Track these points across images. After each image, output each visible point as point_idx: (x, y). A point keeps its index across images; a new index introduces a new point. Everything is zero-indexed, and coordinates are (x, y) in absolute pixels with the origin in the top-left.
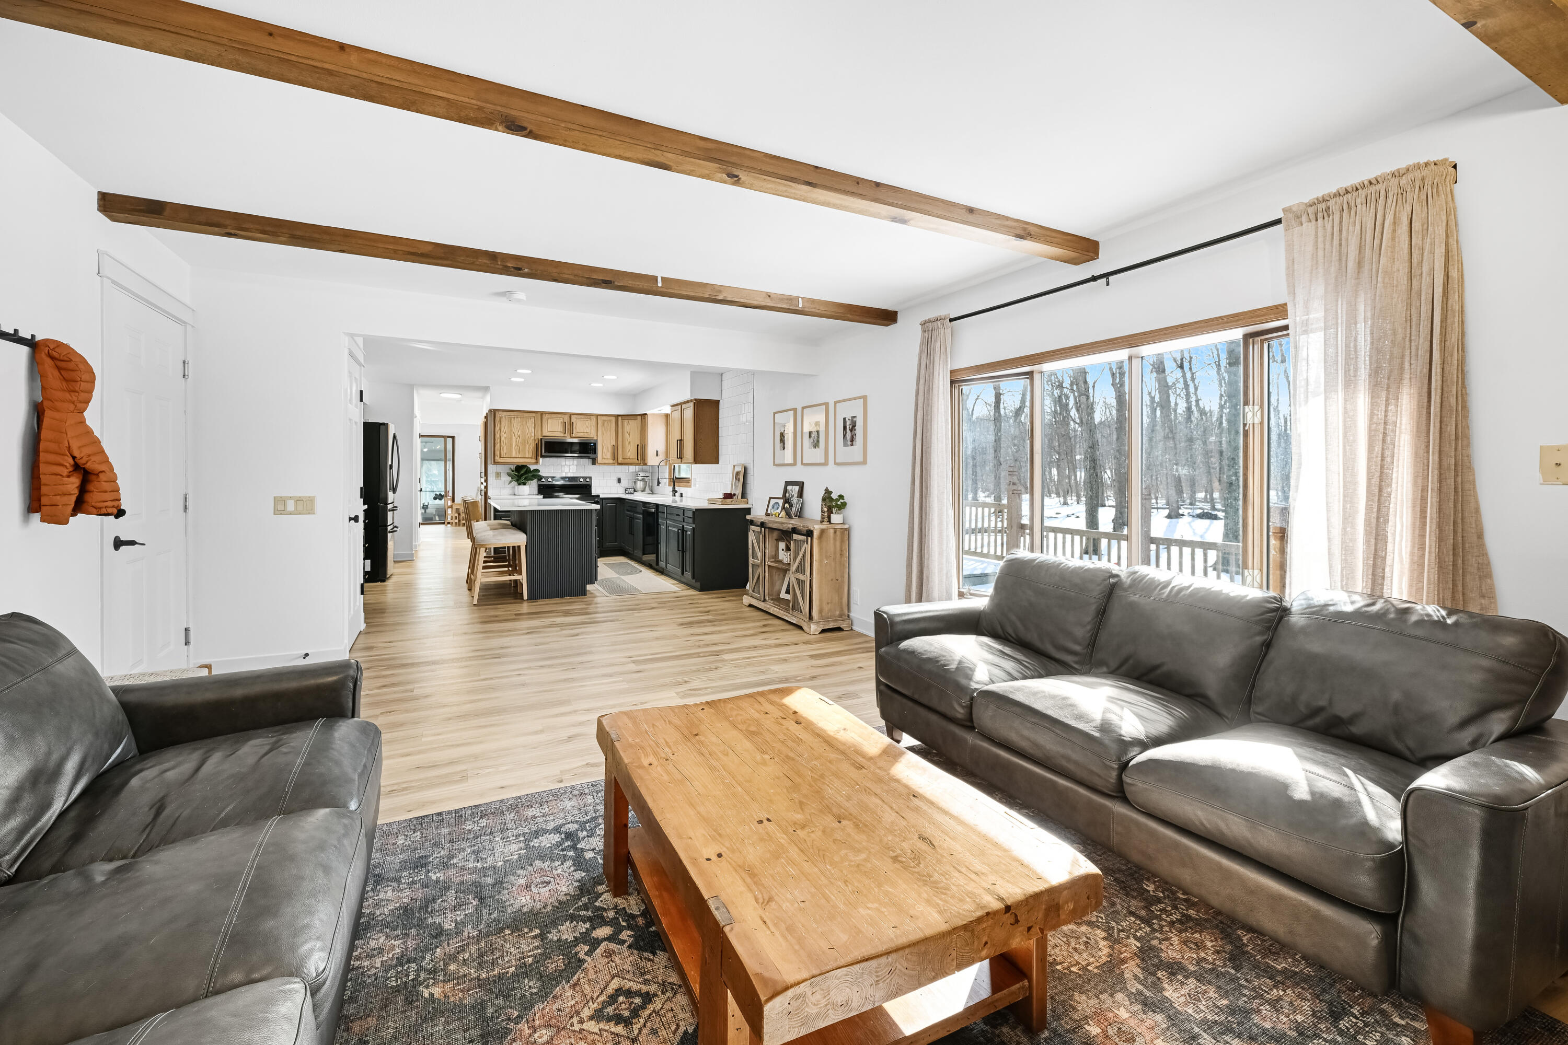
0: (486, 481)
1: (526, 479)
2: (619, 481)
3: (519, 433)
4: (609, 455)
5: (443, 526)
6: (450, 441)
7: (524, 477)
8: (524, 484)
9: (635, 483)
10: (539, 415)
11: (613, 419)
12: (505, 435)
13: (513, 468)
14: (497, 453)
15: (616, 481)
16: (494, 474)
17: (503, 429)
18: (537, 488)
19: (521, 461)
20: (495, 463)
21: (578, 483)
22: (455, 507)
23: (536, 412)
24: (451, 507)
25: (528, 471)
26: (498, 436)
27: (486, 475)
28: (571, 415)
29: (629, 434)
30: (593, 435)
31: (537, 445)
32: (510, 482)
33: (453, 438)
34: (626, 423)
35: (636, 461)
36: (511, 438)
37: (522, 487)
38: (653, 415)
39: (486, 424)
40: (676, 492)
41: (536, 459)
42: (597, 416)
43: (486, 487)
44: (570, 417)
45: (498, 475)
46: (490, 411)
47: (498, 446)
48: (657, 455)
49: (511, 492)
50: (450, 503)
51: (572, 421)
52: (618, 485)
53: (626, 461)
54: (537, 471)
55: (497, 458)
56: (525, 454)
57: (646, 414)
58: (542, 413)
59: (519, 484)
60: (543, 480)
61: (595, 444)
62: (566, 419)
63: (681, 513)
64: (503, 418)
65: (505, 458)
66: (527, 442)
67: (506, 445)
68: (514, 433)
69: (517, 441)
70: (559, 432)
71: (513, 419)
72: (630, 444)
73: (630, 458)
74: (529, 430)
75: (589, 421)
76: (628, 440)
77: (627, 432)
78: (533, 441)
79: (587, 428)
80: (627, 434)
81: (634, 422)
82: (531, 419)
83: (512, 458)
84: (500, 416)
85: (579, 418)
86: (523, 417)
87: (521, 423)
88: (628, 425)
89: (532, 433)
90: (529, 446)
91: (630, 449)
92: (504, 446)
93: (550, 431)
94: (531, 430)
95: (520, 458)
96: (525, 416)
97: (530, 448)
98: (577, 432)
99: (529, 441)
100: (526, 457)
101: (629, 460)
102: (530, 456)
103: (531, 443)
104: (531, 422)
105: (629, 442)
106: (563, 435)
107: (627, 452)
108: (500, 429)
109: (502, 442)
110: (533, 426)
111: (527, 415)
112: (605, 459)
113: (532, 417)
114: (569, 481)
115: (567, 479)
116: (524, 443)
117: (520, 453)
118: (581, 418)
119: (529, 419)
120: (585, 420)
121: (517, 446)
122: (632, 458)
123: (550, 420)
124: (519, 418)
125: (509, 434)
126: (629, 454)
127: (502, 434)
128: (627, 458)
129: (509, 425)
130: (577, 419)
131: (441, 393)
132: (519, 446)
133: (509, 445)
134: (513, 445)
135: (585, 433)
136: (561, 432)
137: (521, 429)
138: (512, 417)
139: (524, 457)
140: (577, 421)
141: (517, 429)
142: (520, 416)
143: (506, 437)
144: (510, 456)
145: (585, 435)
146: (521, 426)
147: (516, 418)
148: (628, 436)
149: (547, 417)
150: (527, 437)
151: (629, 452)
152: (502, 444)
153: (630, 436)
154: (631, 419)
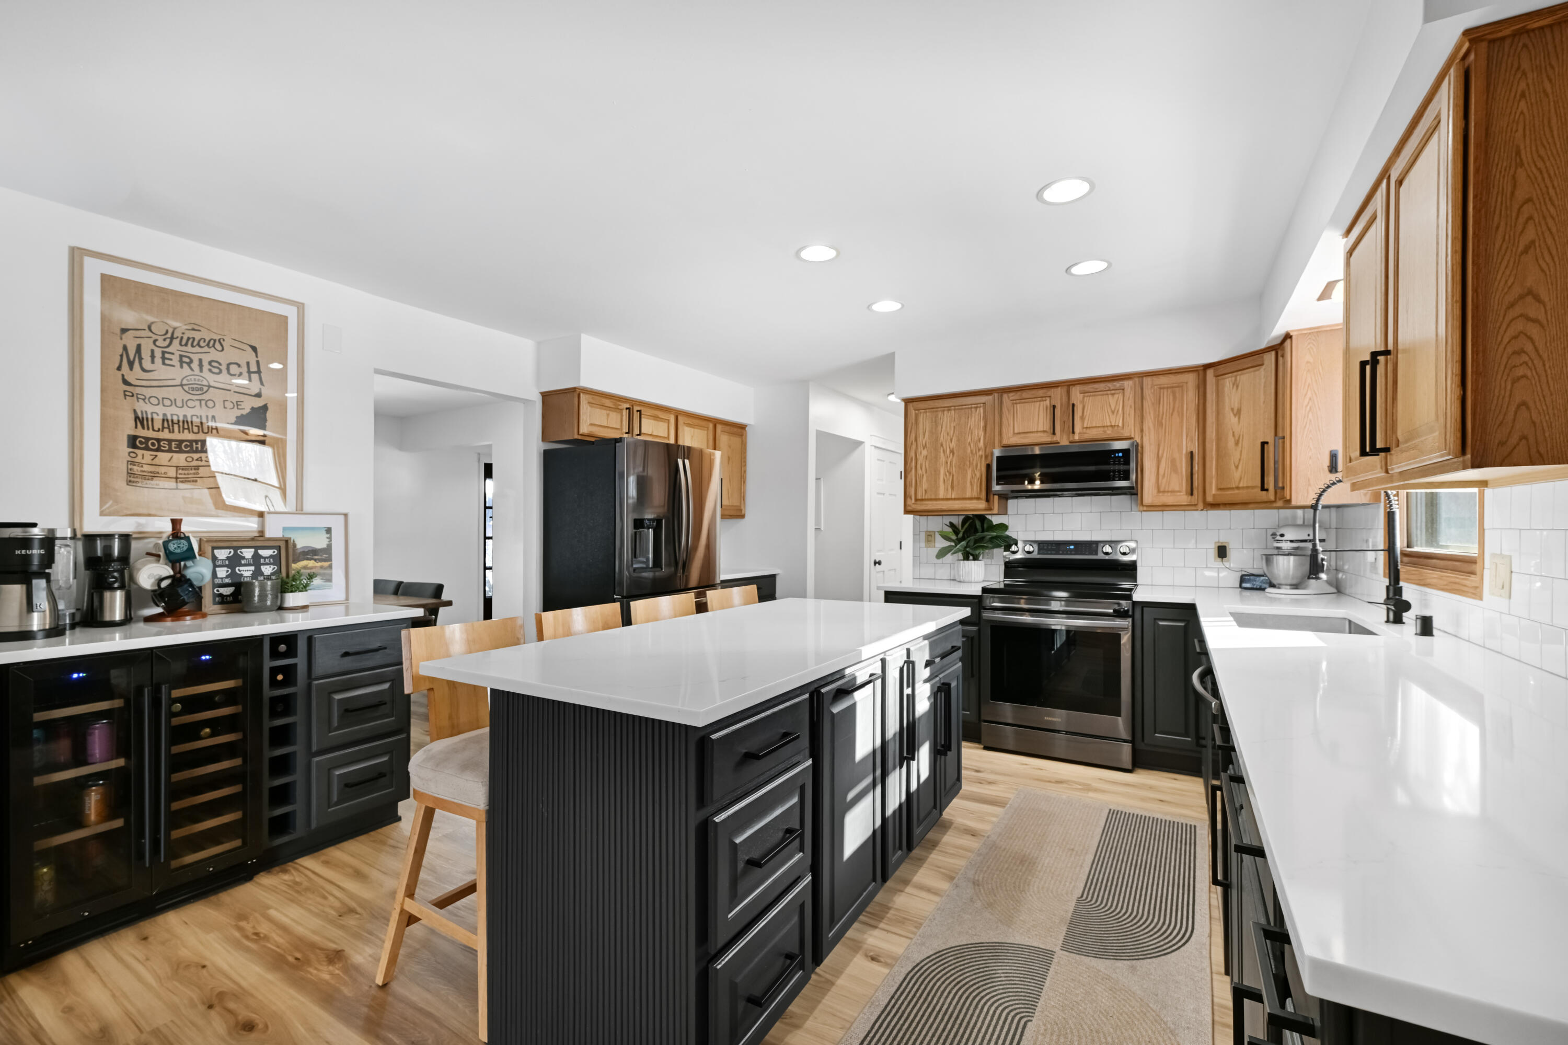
2: (1222, 552)
4: (1178, 482)
7: (971, 542)
8: (976, 558)
9: (1268, 559)
10: (994, 397)
11: (1191, 379)
12: (925, 452)
14: (910, 491)
15: (1213, 553)
16: (923, 535)
17: (921, 439)
18: (1003, 567)
19: (965, 507)
21: (1101, 556)
23: (988, 392)
28: (1069, 385)
29: (1238, 413)
30: (1131, 430)
31: (989, 468)
32: (947, 554)
34: (1228, 382)
35: (1262, 495)
36: (936, 458)
37: (971, 565)
38: (1304, 334)
40: (1407, 606)
41: (995, 500)
42: (1142, 378)
44: (1068, 393)
45: (930, 537)
47: (910, 477)
48: (1333, 469)
49: (950, 576)
51: (1073, 399)
52: (1218, 563)
53: (1229, 496)
54: (1004, 527)
55: (911, 503)
56: (974, 490)
58: (1001, 392)
59: (966, 558)
60: (1017, 548)
61: (1127, 453)
62: (1057, 397)
64: (922, 414)
65: (922, 500)
66: (970, 461)
67: (926, 472)
68: (942, 445)
69: (947, 463)
70: (1041, 432)
71: (940, 414)
72: (1240, 445)
73: (1241, 485)
74: (972, 433)
75: (1116, 396)
76: (1233, 432)
77: (1232, 410)
78: (981, 460)
79: (1113, 412)
80: (1232, 415)
81: (1252, 373)
82: (978, 409)
83: (936, 500)
84: (917, 411)
85: (1092, 390)
86: (960, 408)
87: (954, 420)
88: (1237, 386)
89: (980, 441)
90: (973, 471)
91: (1240, 460)
92: (923, 475)
93: (1019, 433)
94: (978, 436)
95: (955, 499)
96: (965, 405)
97: (975, 475)
98: (1087, 428)
99: (973, 460)
100: (967, 496)
101: (1236, 491)
102: (975, 495)
103: (977, 465)
104: (977, 416)
105: (1237, 438)
106: (1050, 440)
107: (1233, 467)
108: (916, 440)
109: (919, 466)
110: (982, 424)
111: (969, 403)
112: (1164, 492)
113: (980, 404)
114: (1076, 551)
115: (1072, 547)
116: (961, 465)
117: (952, 488)
118: (1097, 389)
119: (973, 409)
120: (1107, 394)
121: (947, 474)
122: (1250, 485)
123: (1018, 405)
124: (953, 412)
125: (932, 450)
126: (1237, 475)
127: (919, 450)
128: (1234, 486)
129: (934, 431)
130: (1087, 394)
131: (889, 395)
132: (950, 473)
133: (933, 473)
134: (940, 472)
135: (1109, 424)
136: (1044, 431)
137: (957, 432)
138: (937, 411)
139: (964, 497)
140: (1085, 398)
141: (948, 434)
142: (955, 406)
143: (926, 457)
144: (933, 497)
145: (1109, 432)
146: (954, 427)
147: (945, 412)
148: (1234, 420)
149: (1011, 398)
150: (969, 451)
151: (1237, 467)
152: (920, 472)
153: (1239, 418)
154: (1250, 365)
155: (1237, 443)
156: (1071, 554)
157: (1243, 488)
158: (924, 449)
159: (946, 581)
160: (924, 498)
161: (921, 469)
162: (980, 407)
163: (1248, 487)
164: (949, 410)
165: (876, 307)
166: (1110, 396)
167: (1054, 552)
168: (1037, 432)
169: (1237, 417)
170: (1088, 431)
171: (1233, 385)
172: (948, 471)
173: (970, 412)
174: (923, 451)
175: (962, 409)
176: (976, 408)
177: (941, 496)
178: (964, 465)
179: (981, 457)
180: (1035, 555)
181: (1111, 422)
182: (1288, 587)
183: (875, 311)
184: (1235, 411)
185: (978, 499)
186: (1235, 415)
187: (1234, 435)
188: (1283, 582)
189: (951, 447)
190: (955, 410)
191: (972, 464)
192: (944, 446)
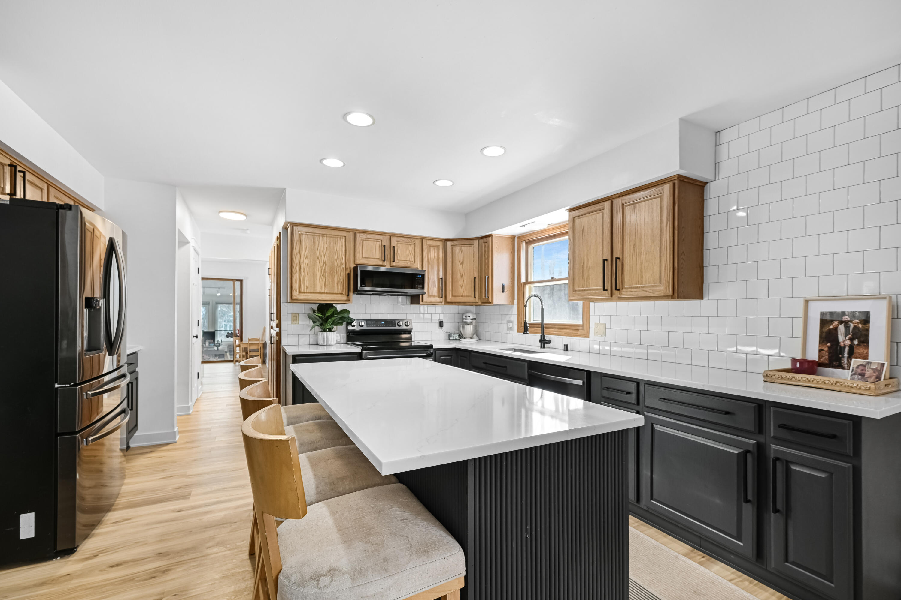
0: (279, 326)
1: (334, 323)
2: (441, 324)
3: (326, 259)
4: (437, 292)
5: (231, 364)
6: (238, 284)
7: (331, 320)
8: (330, 330)
9: (463, 326)
10: (351, 234)
11: (441, 244)
12: (306, 261)
13: (315, 307)
14: (296, 286)
15: (437, 324)
16: (290, 316)
17: (303, 252)
18: (346, 335)
19: (326, 298)
20: (293, 301)
21: (397, 327)
22: (242, 346)
23: (347, 230)
24: (239, 346)
25: (336, 312)
26: (296, 261)
27: (279, 317)
28: (391, 236)
29: (462, 263)
30: (418, 265)
31: (349, 275)
32: (313, 327)
33: (241, 281)
34: (457, 249)
35: (472, 299)
36: (314, 265)
37: (328, 335)
38: (499, 237)
39: (278, 247)
40: (548, 342)
41: (348, 295)
42: (423, 239)
43: (279, 334)
44: (390, 239)
45: (295, 317)
46: (286, 223)
47: (296, 276)
48: (503, 291)
49: (312, 341)
50: (238, 342)
51: (393, 245)
52: (440, 329)
53: (456, 299)
54: (347, 312)
55: (296, 294)
56: (333, 287)
57: (491, 236)
58: (355, 232)
59: (324, 331)
60: (354, 324)
61: (423, 276)
62: (386, 242)
63: (632, 387)
64: (304, 236)
65: (304, 293)
66: (336, 270)
67: (307, 274)
68: (318, 258)
69: (322, 270)
70: (377, 259)
71: (317, 238)
72: (463, 277)
73: (463, 295)
74: (338, 254)
75: (412, 246)
76: (460, 272)
77: (460, 261)
78: (343, 271)
79: (411, 254)
80: (459, 264)
81: (469, 247)
82: (341, 239)
83: (314, 293)
84: (300, 233)
85: (401, 241)
86: (331, 236)
87: (327, 244)
88: (462, 252)
89: (342, 259)
90: (338, 277)
91: (463, 284)
92: (305, 276)
93: (365, 258)
94: (341, 255)
95: (327, 293)
96: (333, 235)
97: (340, 279)
98: (399, 260)
99: (338, 270)
100: (335, 292)
101: (461, 298)
102: (340, 291)
103: (341, 274)
104: (341, 243)
105: (462, 274)
106: (381, 264)
107: (460, 287)
108: (299, 252)
109: (302, 270)
110: (344, 249)
111: (335, 234)
112: (431, 296)
113: (343, 236)
114: (386, 325)
115: (383, 323)
116: (331, 273)
117: (325, 286)
118: (403, 241)
119: (338, 239)
120: (408, 244)
121: (322, 277)
122: (467, 295)
123: (365, 241)
124: (325, 238)
125: (312, 260)
126: (461, 290)
127: (302, 259)
128: (460, 295)
129: (313, 247)
130: (399, 242)
131: (220, 212)
132: (324, 277)
133: (312, 275)
134: (317, 275)
135: (409, 260)
136: (378, 259)
137: (328, 252)
138: (315, 235)
139: (333, 292)
140: (398, 244)
141: (322, 251)
142: (326, 235)
143: (307, 264)
144: (312, 291)
145: (409, 264)
146: (326, 248)
147: (320, 237)
148: (461, 266)
149: (361, 237)
150: (336, 264)
151: (462, 287)
152: (302, 274)
153: (463, 265)
154: (467, 244)
155: (462, 277)
156: (383, 327)
157: (464, 296)
158: (305, 259)
159: (306, 346)
160: (305, 291)
161: (304, 272)
162: (343, 238)
163: (466, 296)
164: (323, 236)
165: (326, 162)
166: (409, 246)
167: (375, 326)
168: (375, 258)
169: (462, 265)
170: (399, 262)
171: (460, 251)
172: (322, 275)
173: (336, 240)
174: (305, 260)
175: (331, 237)
176: (340, 238)
177: (318, 291)
178: (333, 273)
179: (343, 268)
180: (365, 328)
181: (409, 259)
182: (469, 338)
183: (323, 164)
184: (461, 262)
185: (341, 294)
186: (461, 264)
187: (460, 273)
188: (467, 336)
189: (324, 261)
190: (327, 237)
191: (338, 272)
192: (320, 258)
